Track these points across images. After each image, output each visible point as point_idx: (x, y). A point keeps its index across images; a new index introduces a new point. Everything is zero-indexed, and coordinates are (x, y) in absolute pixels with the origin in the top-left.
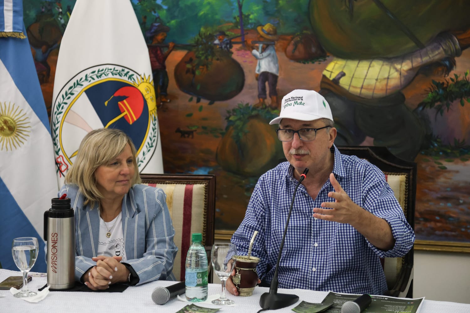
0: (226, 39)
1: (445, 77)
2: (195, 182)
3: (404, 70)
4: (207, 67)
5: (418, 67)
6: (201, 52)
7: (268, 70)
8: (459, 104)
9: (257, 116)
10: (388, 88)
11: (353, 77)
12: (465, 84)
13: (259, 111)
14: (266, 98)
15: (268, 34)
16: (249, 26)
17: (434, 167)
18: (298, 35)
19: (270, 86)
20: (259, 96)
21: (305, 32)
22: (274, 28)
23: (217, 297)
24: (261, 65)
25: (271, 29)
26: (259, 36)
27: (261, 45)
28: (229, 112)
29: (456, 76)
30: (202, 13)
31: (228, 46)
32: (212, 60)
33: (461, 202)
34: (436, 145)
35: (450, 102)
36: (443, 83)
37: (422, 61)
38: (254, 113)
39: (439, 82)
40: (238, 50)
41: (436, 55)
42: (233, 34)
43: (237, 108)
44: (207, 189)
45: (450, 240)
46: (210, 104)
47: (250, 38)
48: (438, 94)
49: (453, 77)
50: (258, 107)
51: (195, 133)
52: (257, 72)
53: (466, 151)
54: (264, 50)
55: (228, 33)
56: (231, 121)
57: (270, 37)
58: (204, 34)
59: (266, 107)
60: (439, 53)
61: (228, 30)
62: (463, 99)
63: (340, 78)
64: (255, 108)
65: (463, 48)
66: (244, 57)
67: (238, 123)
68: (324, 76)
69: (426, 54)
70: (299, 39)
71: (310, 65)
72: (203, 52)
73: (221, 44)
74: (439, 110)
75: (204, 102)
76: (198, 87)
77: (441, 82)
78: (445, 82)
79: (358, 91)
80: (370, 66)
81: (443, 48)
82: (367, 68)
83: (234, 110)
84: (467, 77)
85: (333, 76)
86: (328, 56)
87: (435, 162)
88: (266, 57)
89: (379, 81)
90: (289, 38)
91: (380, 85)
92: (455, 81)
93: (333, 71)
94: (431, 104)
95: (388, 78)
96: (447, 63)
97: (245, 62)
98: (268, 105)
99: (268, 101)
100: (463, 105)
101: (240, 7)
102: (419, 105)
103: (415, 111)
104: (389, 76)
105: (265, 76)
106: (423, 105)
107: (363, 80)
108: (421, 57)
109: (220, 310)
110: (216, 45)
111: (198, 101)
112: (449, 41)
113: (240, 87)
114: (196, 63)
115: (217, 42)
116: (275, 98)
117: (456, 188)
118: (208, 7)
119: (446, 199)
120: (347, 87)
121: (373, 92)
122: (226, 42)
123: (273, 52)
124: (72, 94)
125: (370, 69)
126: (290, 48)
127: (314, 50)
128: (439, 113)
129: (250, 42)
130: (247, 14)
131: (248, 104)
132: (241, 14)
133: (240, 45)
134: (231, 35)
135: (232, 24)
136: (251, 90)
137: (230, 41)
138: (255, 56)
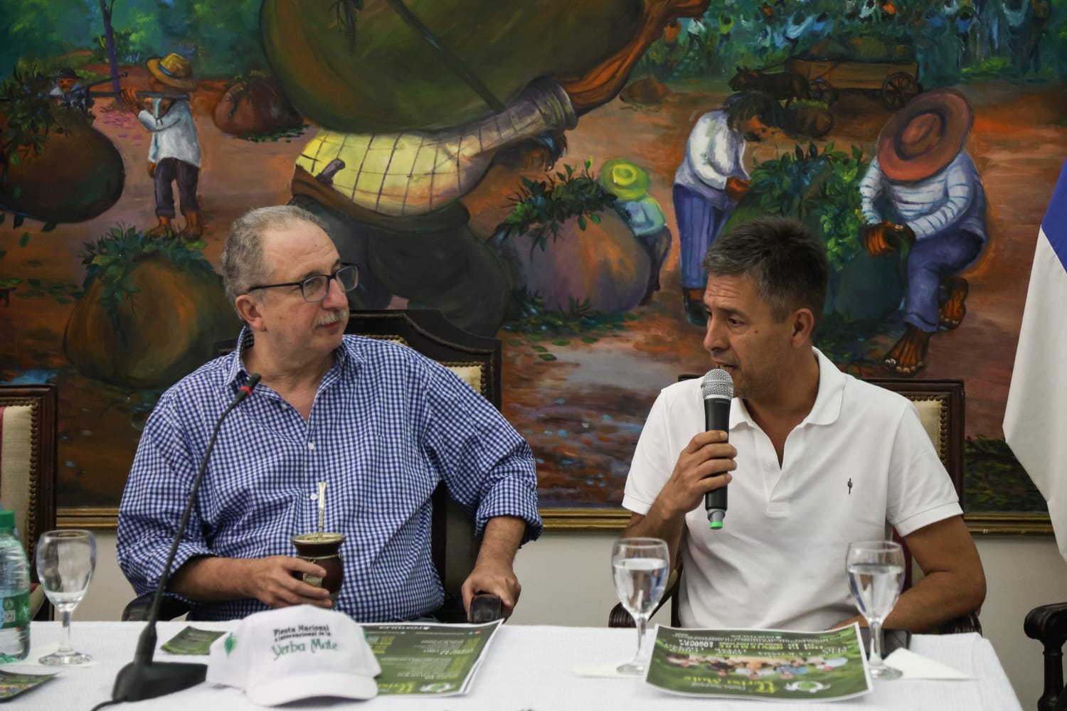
0: (77, 85)
1: (546, 170)
2: (7, 401)
3: (463, 155)
4: (36, 147)
5: (494, 149)
6: (19, 115)
7: (175, 156)
8: (577, 224)
9: (154, 256)
10: (434, 193)
11: (360, 171)
12: (586, 185)
13: (158, 244)
14: (173, 216)
15: (173, 76)
16: (129, 59)
17: (530, 356)
18: (239, 80)
19: (180, 190)
20: (159, 211)
21: (253, 73)
22: (187, 63)
23: (53, 648)
24: (159, 144)
25: (179, 65)
26: (153, 79)
27: (159, 100)
28: (90, 247)
29: (568, 168)
30: (18, 27)
31: (83, 102)
32: (47, 131)
33: (585, 426)
34: (533, 311)
35: (558, 222)
36: (544, 184)
37: (501, 139)
38: (147, 249)
39: (536, 181)
40: (106, 111)
41: (528, 125)
42: (94, 74)
43: (109, 237)
44: (37, 416)
45: (564, 505)
46: (46, 229)
47: (133, 84)
48: (534, 207)
49: (563, 171)
50: (156, 236)
51: (11, 295)
52: (151, 159)
53: (593, 322)
54: (164, 111)
55: (81, 73)
56: (96, 266)
57: (176, 83)
58: (27, 73)
59: (174, 235)
60: (533, 122)
61: (82, 66)
62: (584, 215)
63: (333, 173)
64: (149, 238)
65: (581, 110)
66: (121, 126)
67: (112, 270)
68: (300, 168)
69: (509, 124)
70: (241, 89)
71: (267, 145)
72: (26, 114)
73: (66, 97)
74: (538, 238)
75: (32, 226)
76: (17, 193)
77: (540, 181)
78: (548, 181)
79: (373, 199)
80: (395, 149)
81: (541, 111)
82: (390, 151)
83: (102, 243)
84: (590, 170)
85: (319, 168)
86: (307, 126)
87: (534, 347)
88: (170, 127)
89: (415, 178)
90: (220, 85)
91: (419, 187)
92: (567, 179)
93: (318, 158)
94: (522, 227)
95: (433, 173)
96: (550, 142)
97: (125, 136)
98: (178, 231)
99: (179, 222)
100: (583, 228)
101: (107, 16)
102: (500, 228)
103: (490, 240)
104: (435, 168)
105: (170, 168)
106: (506, 228)
107: (382, 176)
108: (498, 130)
109: (58, 676)
110: (53, 97)
111: (18, 223)
112: (552, 98)
113: (114, 190)
114: (9, 139)
115: (56, 91)
116: (193, 215)
117: (575, 399)
118: (32, 15)
119: (556, 421)
120: (349, 193)
121: (405, 202)
122: (78, 92)
123: (185, 117)
125: (396, 153)
126: (223, 108)
127: (274, 112)
128: (538, 246)
129: (132, 94)
130: (123, 32)
131: (133, 229)
132: (110, 30)
133: (111, 100)
134: (90, 77)
135: (90, 53)
136: (138, 199)
137: (88, 91)
138: (146, 124)
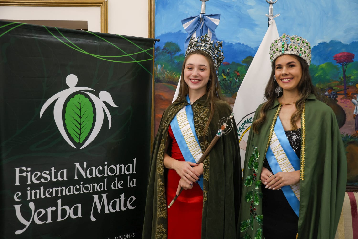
0: (333, 91)
9: (353, 142)
13: (355, 139)
16: (350, 84)
20: (356, 129)
24: (357, 109)
26: (356, 90)
30: (317, 75)
31: (335, 96)
38: (351, 140)
40: (341, 99)
42: (339, 88)
50: (354, 137)
52: (354, 113)
58: (318, 88)
61: (335, 86)
64: (352, 137)
66: (346, 103)
73: (330, 95)
97: (347, 107)
101: (344, 71)
110: (326, 95)
115: (327, 93)
118: (321, 71)
122: (333, 94)
124: (243, 128)
129: (350, 94)
130: (349, 76)
131: (348, 134)
132: (345, 76)
133: (343, 96)
134: (337, 89)
135: (338, 82)
136: (350, 125)
137: (336, 93)
138: (354, 103)
